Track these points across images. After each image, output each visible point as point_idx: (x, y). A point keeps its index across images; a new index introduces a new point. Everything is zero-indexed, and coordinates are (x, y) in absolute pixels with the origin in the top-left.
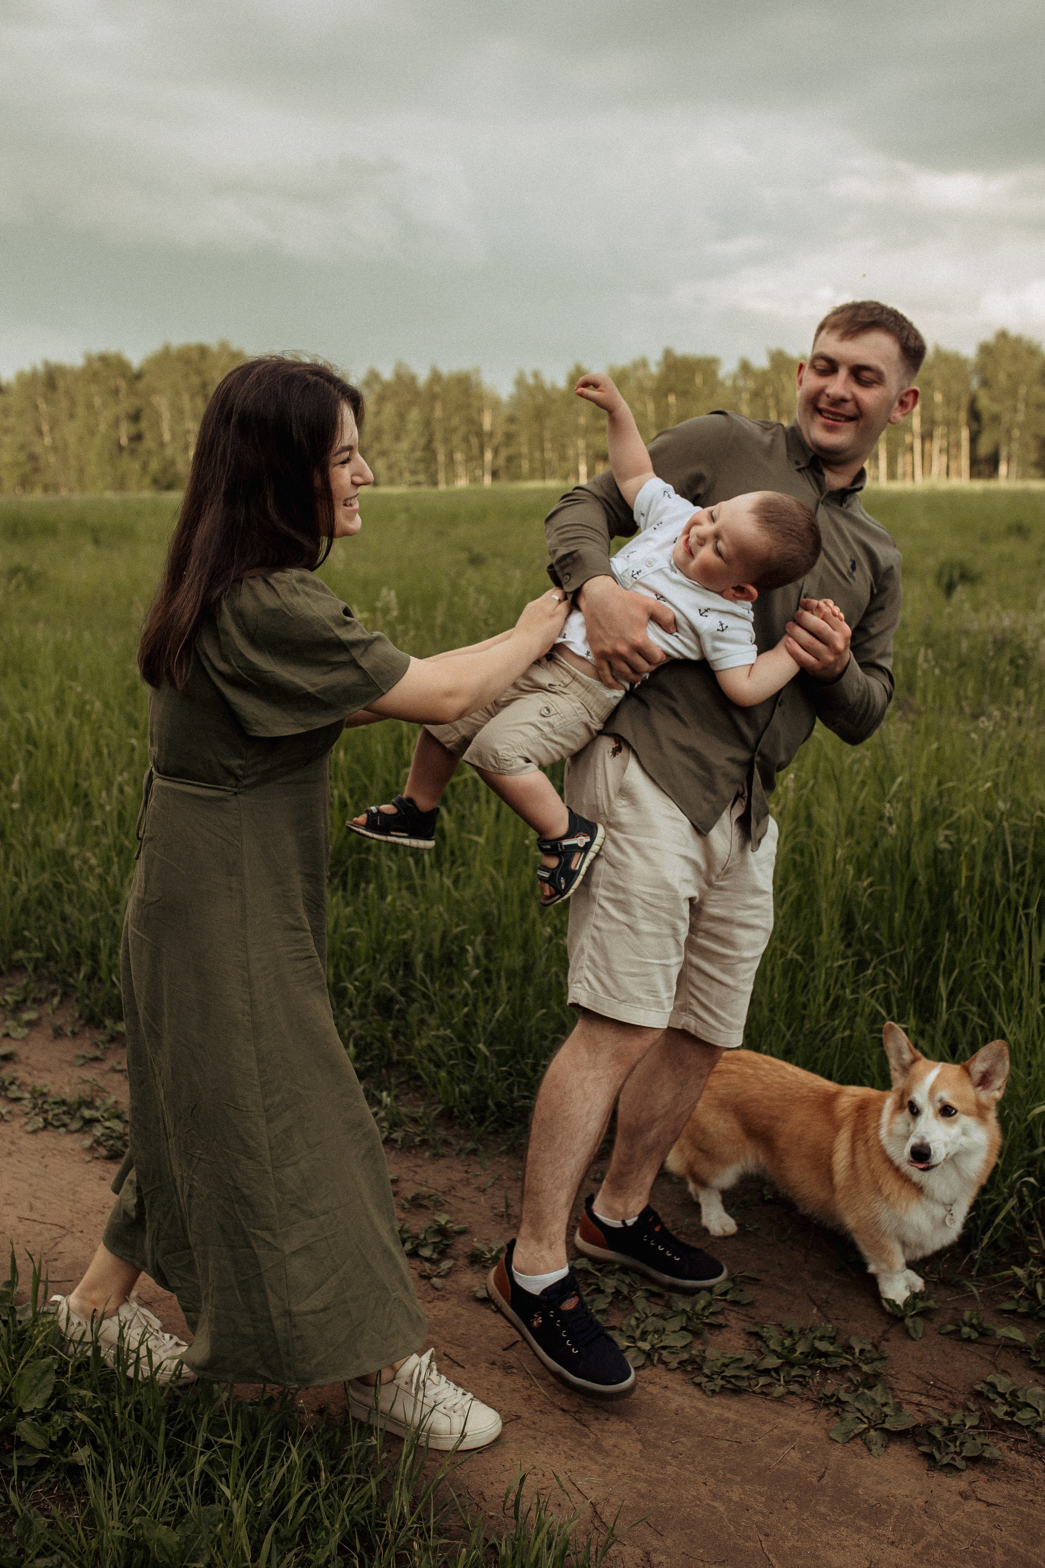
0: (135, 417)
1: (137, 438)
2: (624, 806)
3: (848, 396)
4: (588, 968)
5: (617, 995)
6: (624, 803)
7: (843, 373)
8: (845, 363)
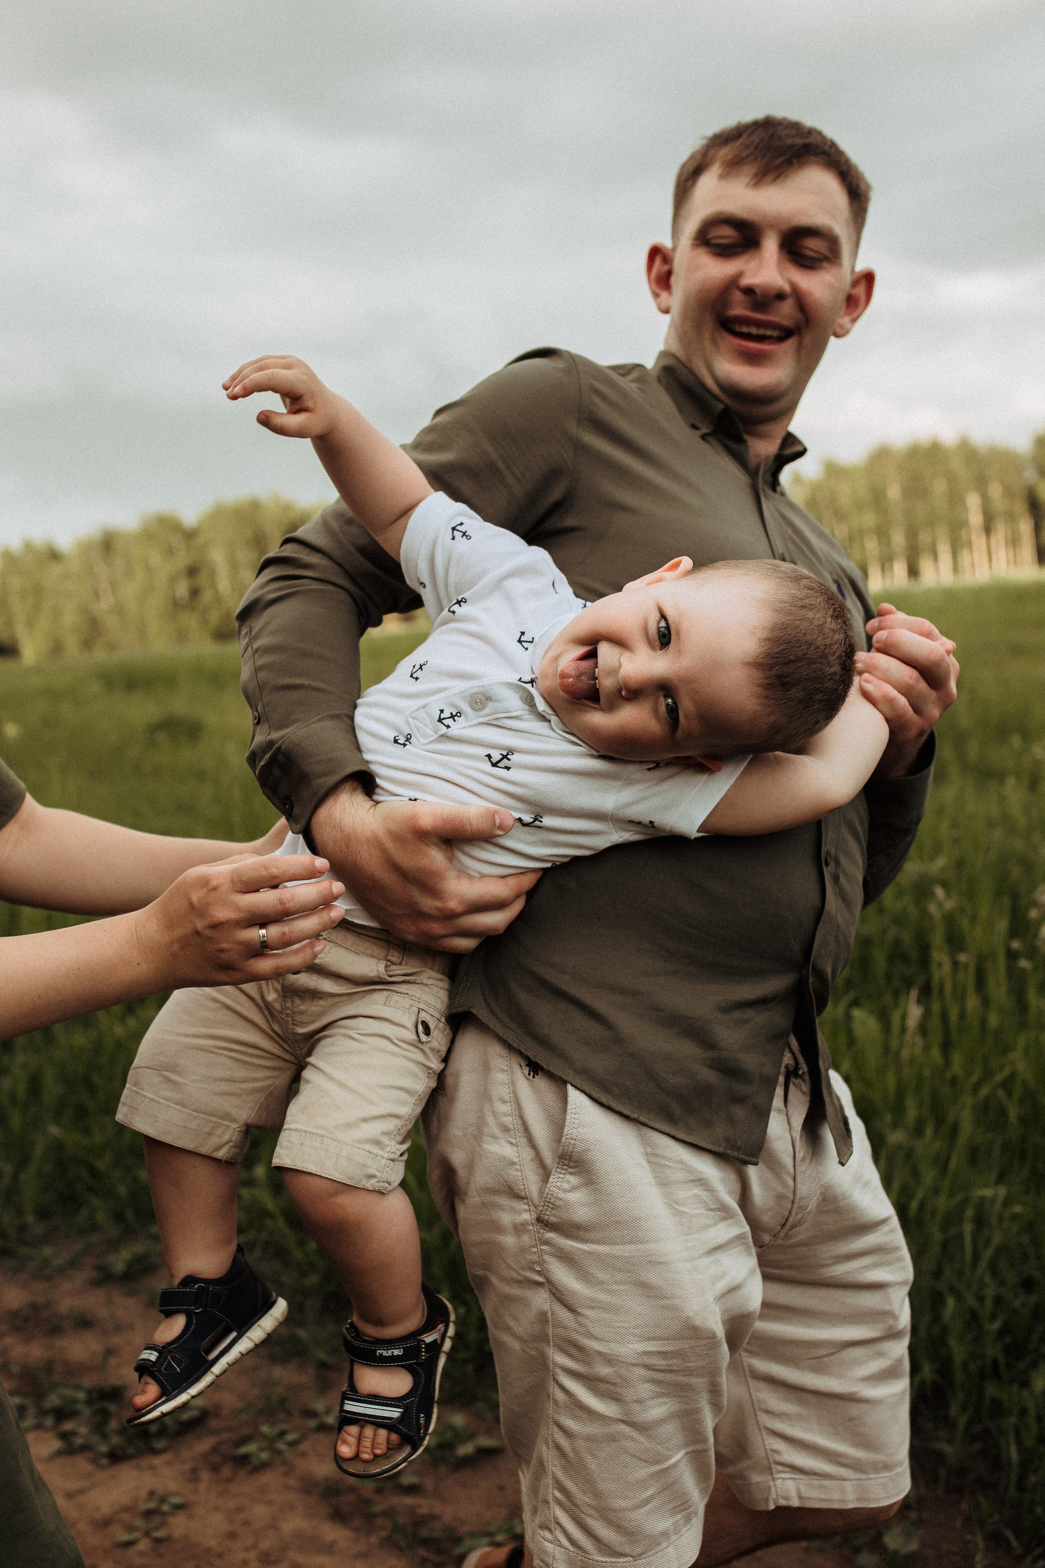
0: (192, 571)
1: (195, 593)
2: (574, 1189)
3: (787, 288)
4: (558, 1502)
5: (627, 1550)
6: (573, 1180)
7: (771, 245)
8: (772, 226)
